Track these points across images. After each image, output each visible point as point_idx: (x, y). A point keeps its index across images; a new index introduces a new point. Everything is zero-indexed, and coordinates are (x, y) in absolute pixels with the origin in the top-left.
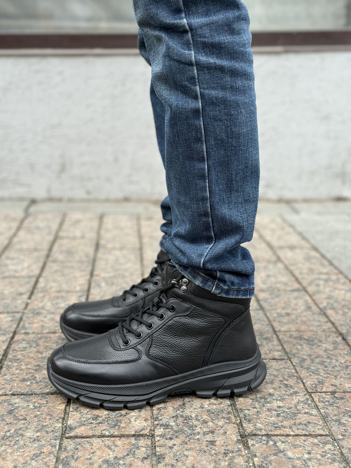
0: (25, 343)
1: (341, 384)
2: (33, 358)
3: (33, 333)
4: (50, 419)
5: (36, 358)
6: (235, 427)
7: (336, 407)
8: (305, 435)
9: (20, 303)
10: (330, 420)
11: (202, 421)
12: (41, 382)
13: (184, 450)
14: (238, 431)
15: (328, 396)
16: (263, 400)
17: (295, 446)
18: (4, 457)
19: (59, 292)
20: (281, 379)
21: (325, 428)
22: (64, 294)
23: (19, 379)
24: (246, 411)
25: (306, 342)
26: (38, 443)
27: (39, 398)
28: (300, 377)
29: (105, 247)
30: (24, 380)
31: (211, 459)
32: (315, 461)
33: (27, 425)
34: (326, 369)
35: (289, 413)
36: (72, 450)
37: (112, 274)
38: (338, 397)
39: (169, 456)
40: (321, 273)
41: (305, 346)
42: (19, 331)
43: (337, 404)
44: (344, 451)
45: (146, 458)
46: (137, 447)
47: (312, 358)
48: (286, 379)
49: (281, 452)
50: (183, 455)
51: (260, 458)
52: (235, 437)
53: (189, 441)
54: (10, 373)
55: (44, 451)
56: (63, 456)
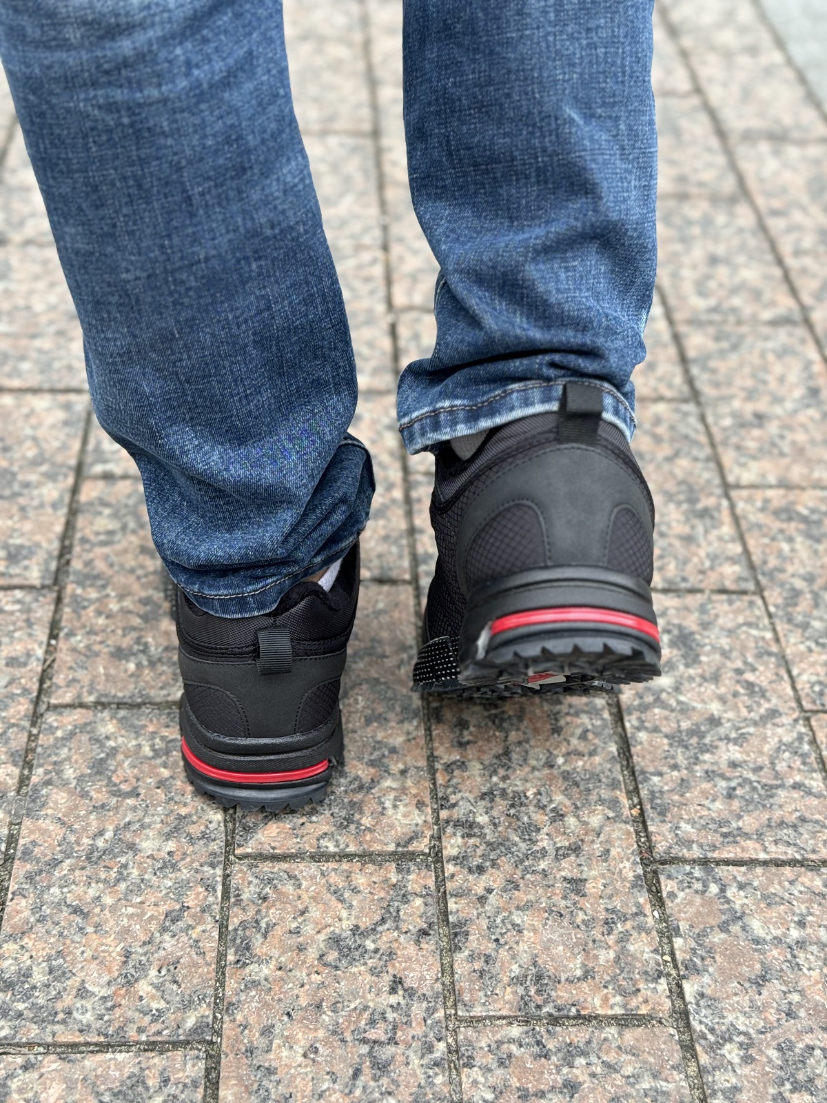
0: (109, 516)
2: (132, 571)
5: (140, 572)
6: (628, 833)
8: (792, 863)
11: (553, 810)
12: (163, 664)
13: (512, 908)
14: (636, 846)
16: (694, 741)
17: (770, 900)
18: (97, 919)
20: (739, 664)
24: (656, 779)
25: (802, 526)
26: (173, 876)
27: (163, 718)
28: (784, 657)
31: (574, 940)
32: (814, 948)
33: (140, 813)
35: (755, 784)
36: (254, 903)
39: (479, 928)
41: (799, 543)
42: (90, 466)
46: (404, 895)
47: (816, 587)
48: (752, 666)
49: (736, 918)
50: (510, 927)
51: (689, 939)
52: (630, 869)
53: (523, 878)
54: (84, 626)
55: (190, 904)
56: (235, 920)
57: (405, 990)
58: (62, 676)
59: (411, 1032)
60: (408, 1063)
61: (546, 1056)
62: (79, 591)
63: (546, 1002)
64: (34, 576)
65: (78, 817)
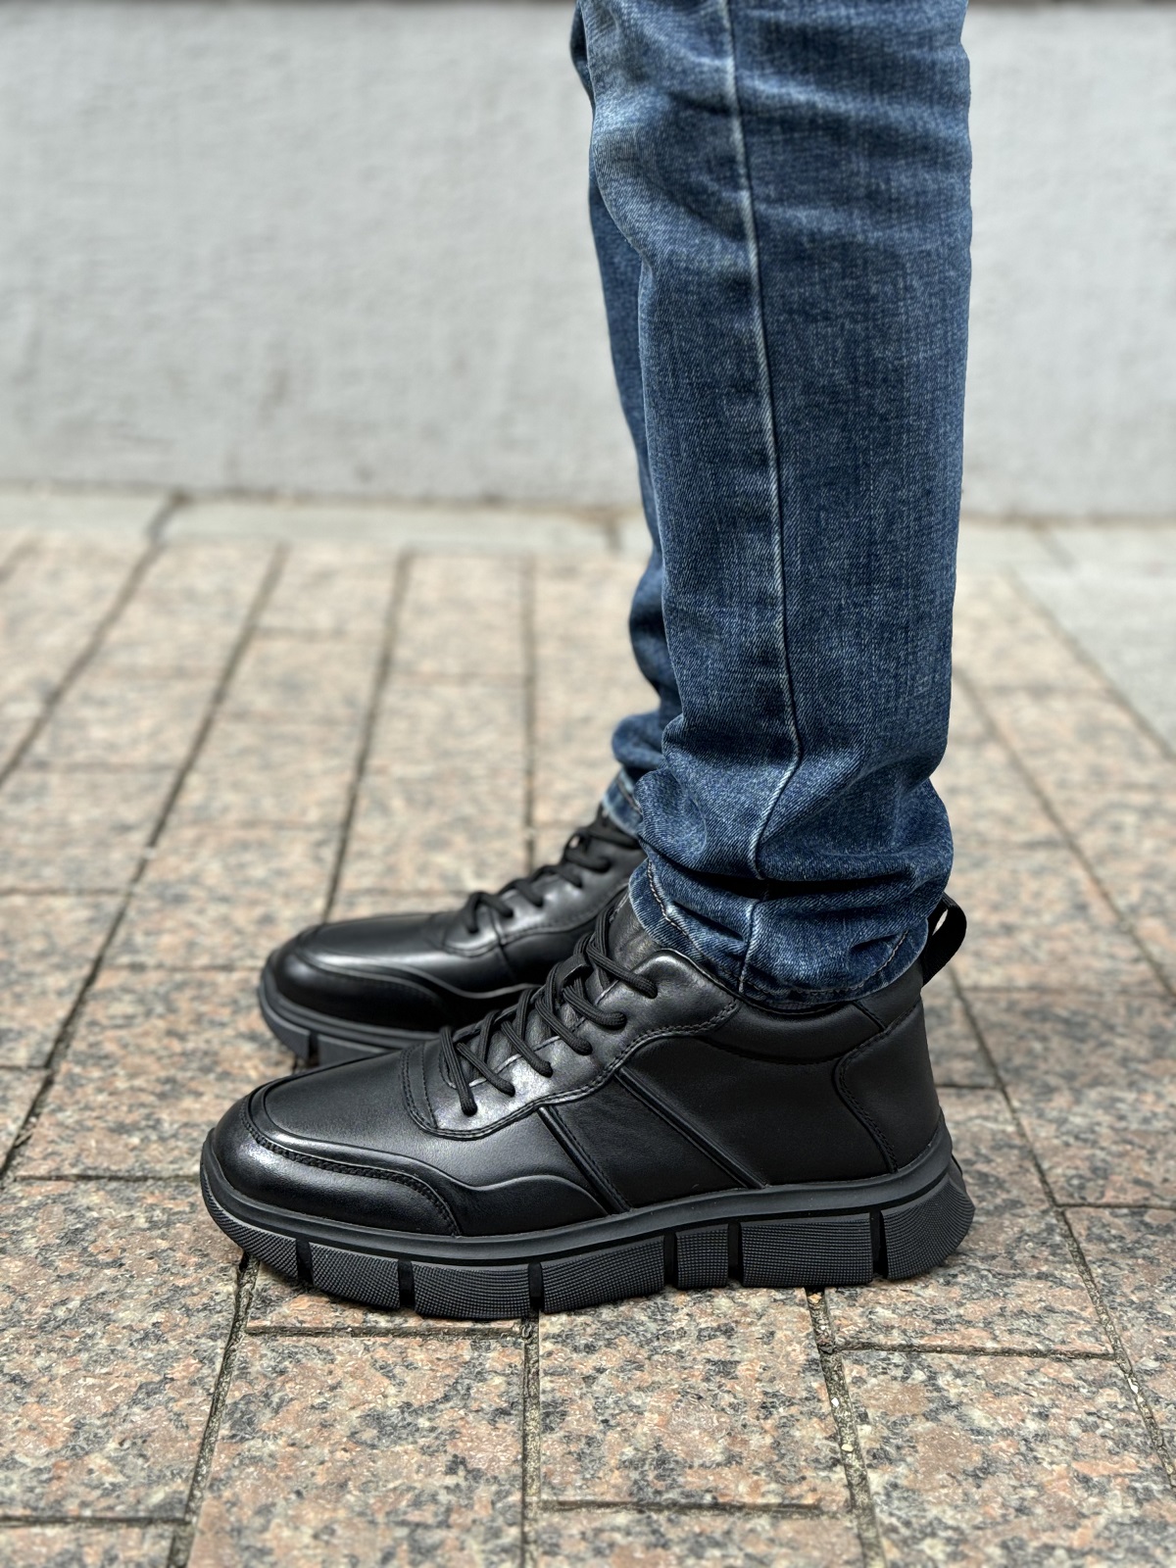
0: (131, 1002)
1: (1165, 1180)
2: (152, 1052)
3: (160, 966)
4: (200, 1266)
5: (163, 1053)
6: (802, 1317)
7: (1144, 1257)
8: (1034, 1353)
9: (120, 859)
10: (1120, 1304)
12: (178, 1139)
13: (630, 1388)
14: (811, 1329)
15: (1119, 1222)
17: (998, 1391)
18: (43, 1389)
19: (250, 824)
20: (969, 1156)
21: (1101, 1329)
22: (264, 833)
23: (103, 1125)
25: (1060, 1027)
26: (157, 1347)
27: (169, 1192)
28: (1031, 1151)
29: (410, 672)
30: (121, 1129)
31: (716, 1424)
32: (1061, 1442)
33: (121, 1284)
34: (1122, 1124)
35: (985, 1273)
36: (265, 1376)
37: (427, 769)
38: (1154, 1223)
39: (581, 1408)
40: (1130, 786)
41: (1055, 1042)
42: (114, 958)
43: (1148, 1247)
44: (1160, 1413)
45: (503, 1412)
46: (478, 1373)
47: (1077, 1084)
49: (948, 1407)
50: (625, 1408)
51: (880, 1426)
52: (800, 1353)
53: (649, 1358)
54: (77, 1102)
55: (176, 1375)
56: (237, 1394)
57: (469, 1472)
58: (38, 1150)
59: (471, 1516)
60: (462, 1549)
61: (665, 1546)
62: (77, 1070)
63: (670, 1487)
64: (21, 1055)
65: (36, 1285)
